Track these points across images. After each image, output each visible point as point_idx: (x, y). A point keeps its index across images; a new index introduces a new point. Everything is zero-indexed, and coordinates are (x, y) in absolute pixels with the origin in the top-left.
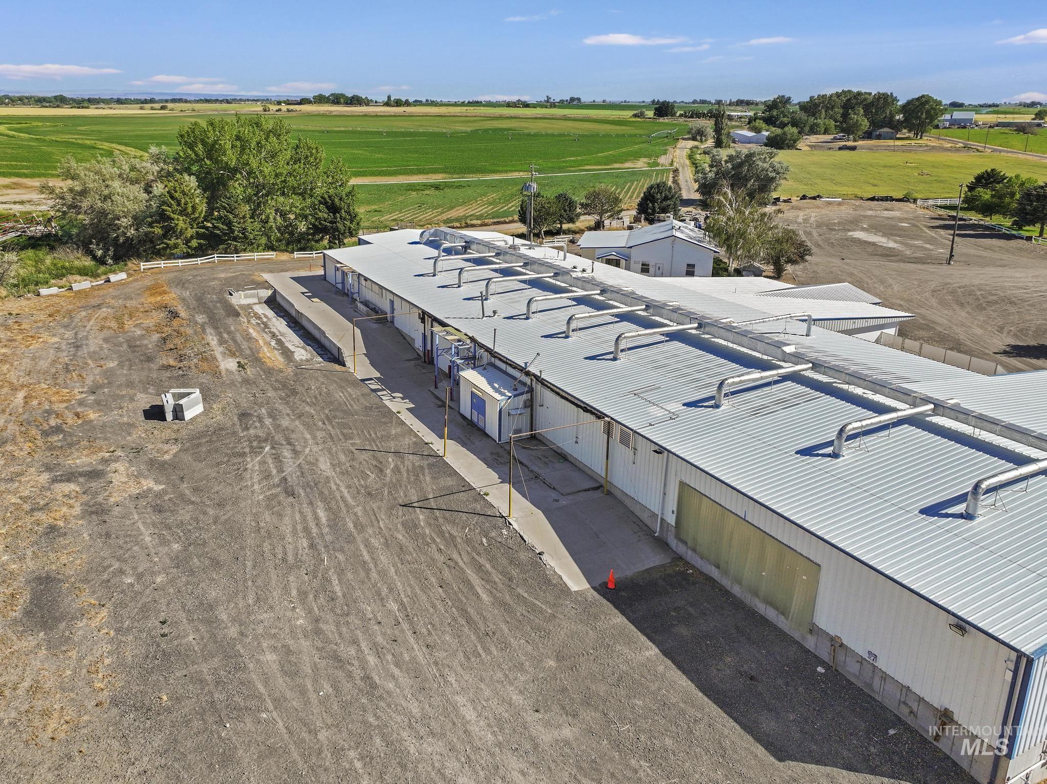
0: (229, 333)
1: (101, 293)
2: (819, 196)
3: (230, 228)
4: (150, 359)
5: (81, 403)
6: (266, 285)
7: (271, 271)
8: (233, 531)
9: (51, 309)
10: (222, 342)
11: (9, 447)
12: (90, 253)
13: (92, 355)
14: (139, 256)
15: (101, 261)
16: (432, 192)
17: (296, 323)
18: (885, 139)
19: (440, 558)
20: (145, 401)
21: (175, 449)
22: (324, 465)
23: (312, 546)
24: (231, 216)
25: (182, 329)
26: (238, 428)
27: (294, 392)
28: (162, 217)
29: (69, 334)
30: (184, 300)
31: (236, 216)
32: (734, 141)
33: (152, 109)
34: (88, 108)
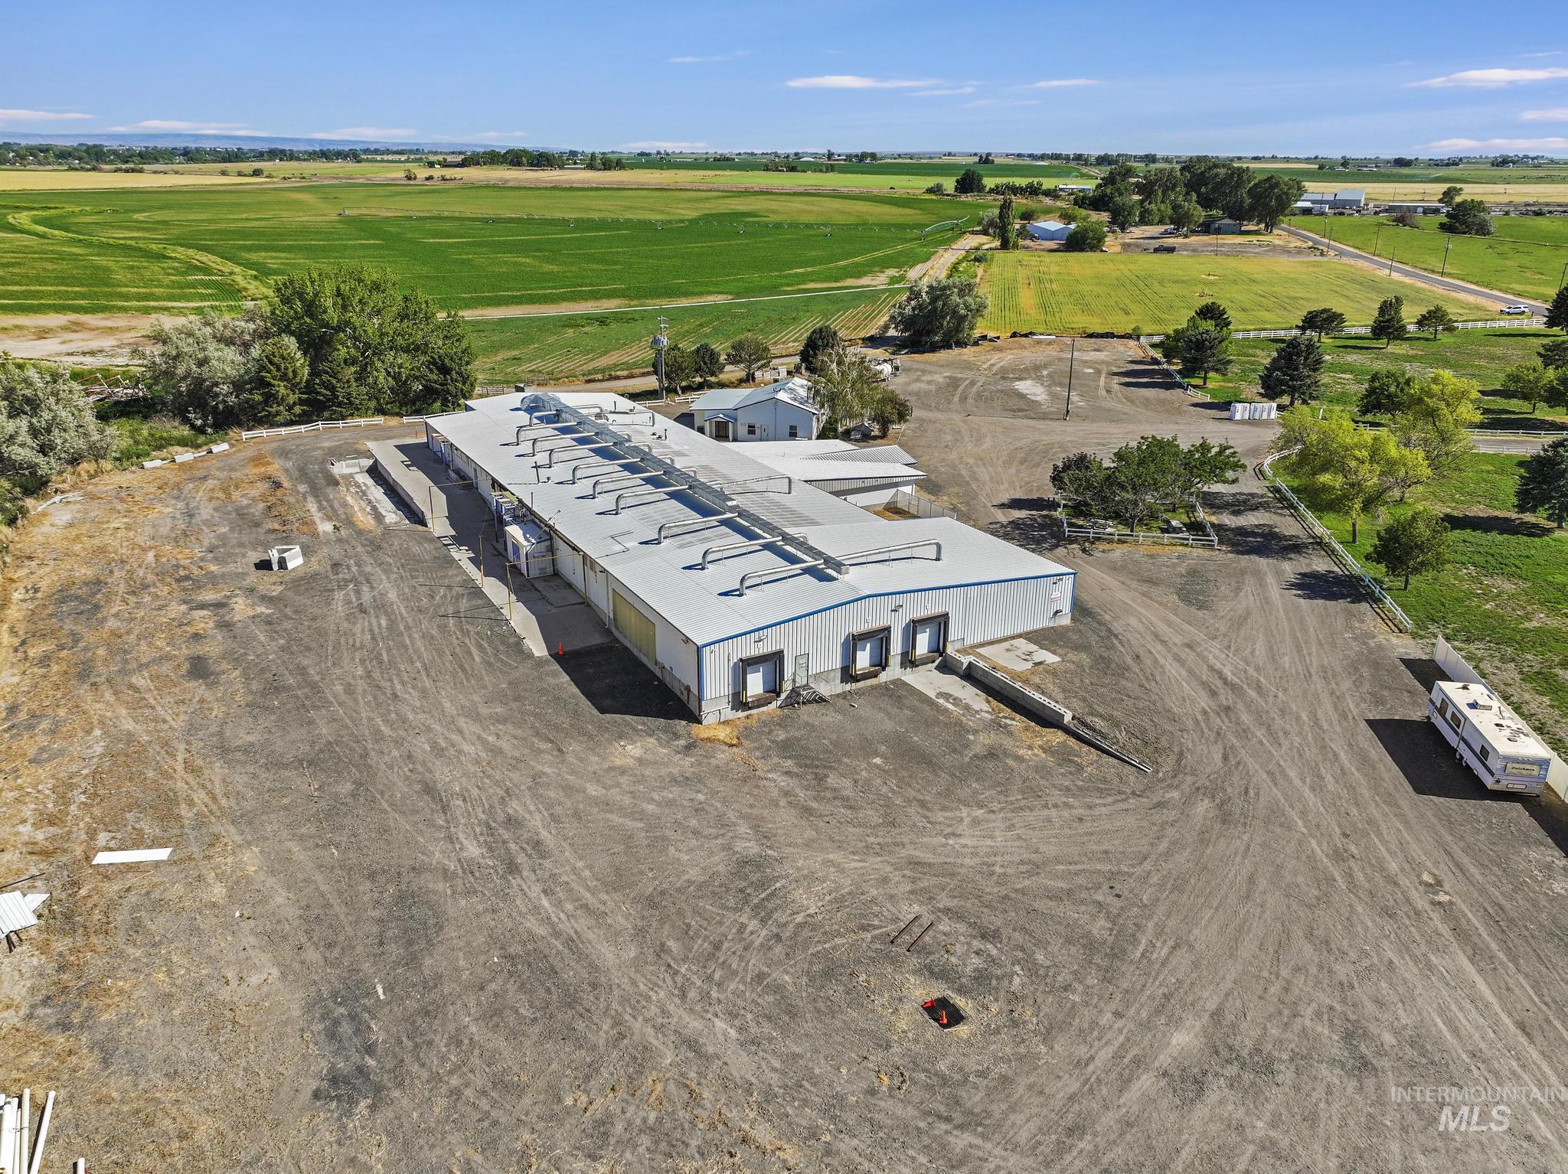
0: (328, 501)
1: (205, 464)
2: (1031, 333)
3: (333, 393)
4: (257, 525)
5: (202, 559)
6: (368, 454)
7: (376, 439)
8: (322, 633)
9: (159, 482)
10: (321, 509)
11: (152, 590)
12: (186, 421)
13: (206, 522)
14: (240, 424)
15: (201, 430)
16: (593, 328)
17: (393, 491)
18: (1225, 233)
19: (455, 642)
20: (255, 556)
21: (280, 588)
22: (392, 595)
23: (373, 638)
24: (334, 381)
25: (285, 499)
26: (330, 573)
27: (379, 548)
28: (261, 383)
29: (180, 505)
30: (287, 470)
31: (339, 380)
32: (1032, 238)
33: (240, 174)
34: (141, 171)
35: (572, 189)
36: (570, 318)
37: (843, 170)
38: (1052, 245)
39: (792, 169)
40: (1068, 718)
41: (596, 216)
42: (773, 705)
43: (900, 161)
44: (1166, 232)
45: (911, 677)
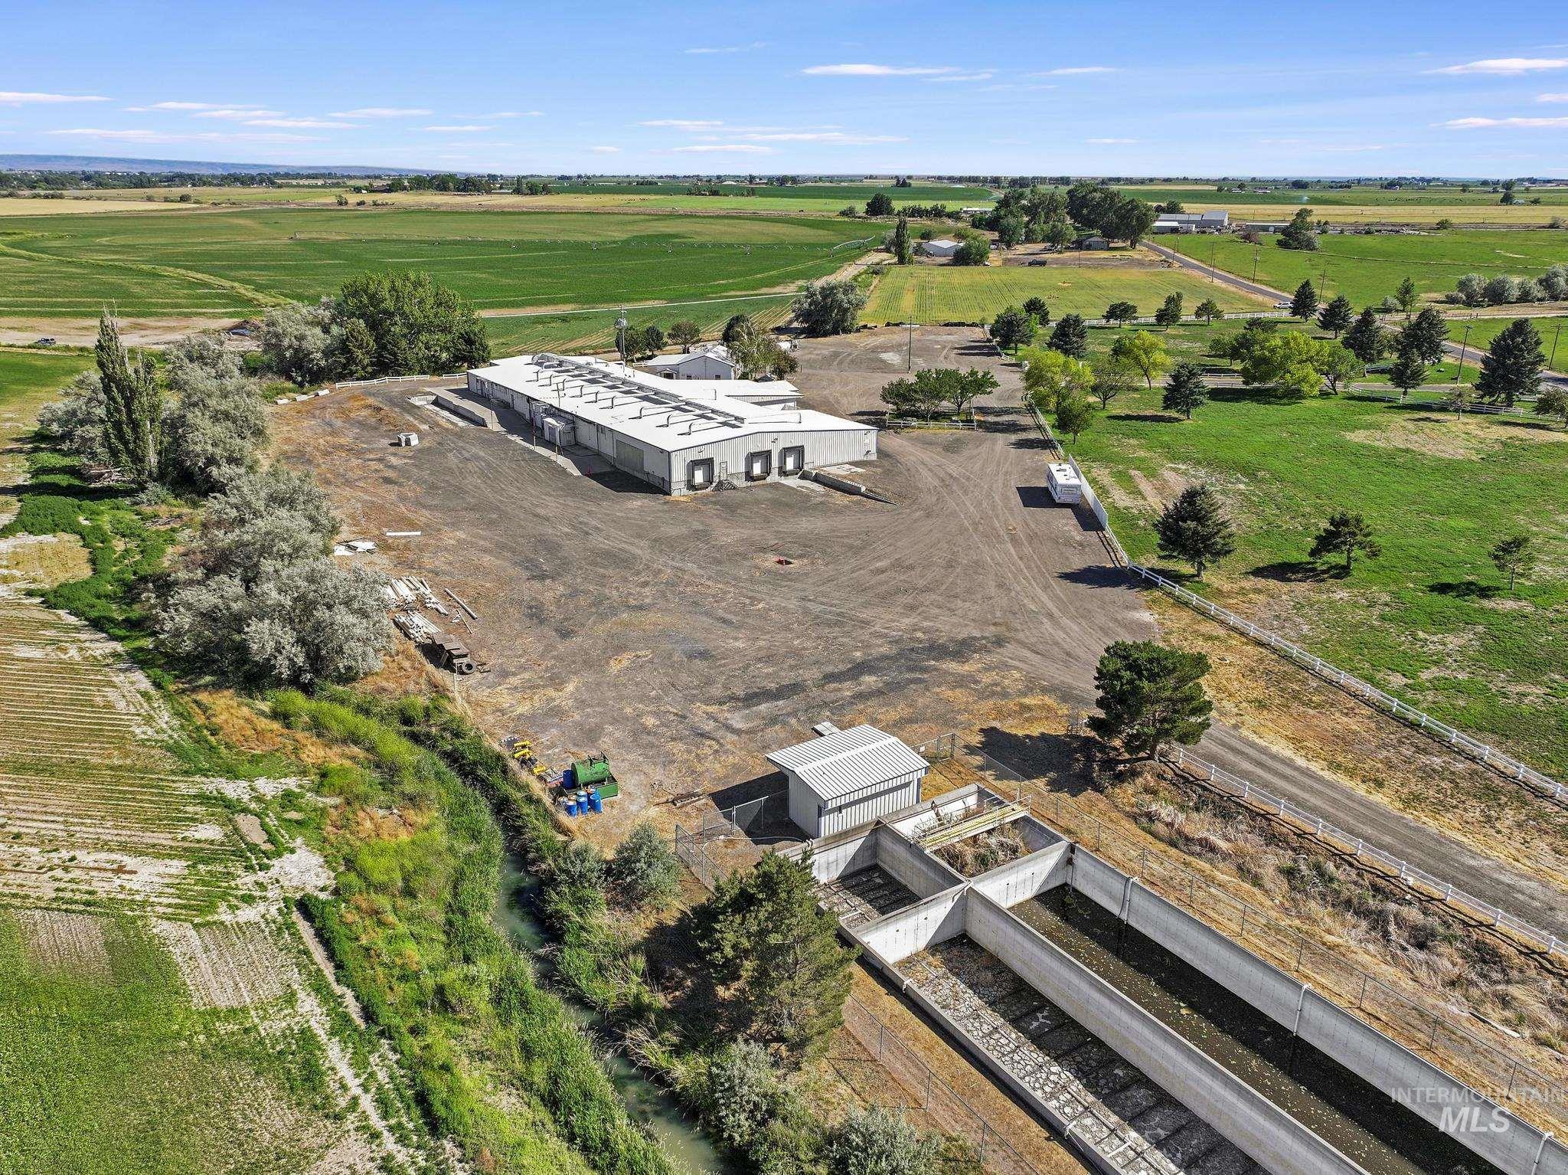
0: (418, 416)
1: (320, 402)
2: (902, 323)
3: (395, 358)
4: (377, 428)
5: (354, 442)
6: (430, 394)
7: (434, 386)
8: (449, 468)
10: (415, 418)
13: (343, 427)
14: (333, 379)
15: (301, 384)
16: (558, 324)
17: (455, 411)
18: (1094, 249)
19: (527, 470)
20: (386, 441)
21: (413, 453)
22: (482, 454)
23: (481, 470)
24: (395, 349)
25: (389, 415)
26: (438, 446)
27: (463, 437)
28: (344, 350)
29: (319, 420)
30: (380, 402)
31: (398, 348)
32: (929, 255)
33: (166, 200)
34: (61, 197)
35: (503, 213)
36: (537, 317)
37: (765, 194)
38: (944, 260)
39: (715, 193)
40: (863, 489)
41: (535, 238)
42: (708, 490)
43: (821, 184)
44: (1045, 249)
45: (785, 481)
